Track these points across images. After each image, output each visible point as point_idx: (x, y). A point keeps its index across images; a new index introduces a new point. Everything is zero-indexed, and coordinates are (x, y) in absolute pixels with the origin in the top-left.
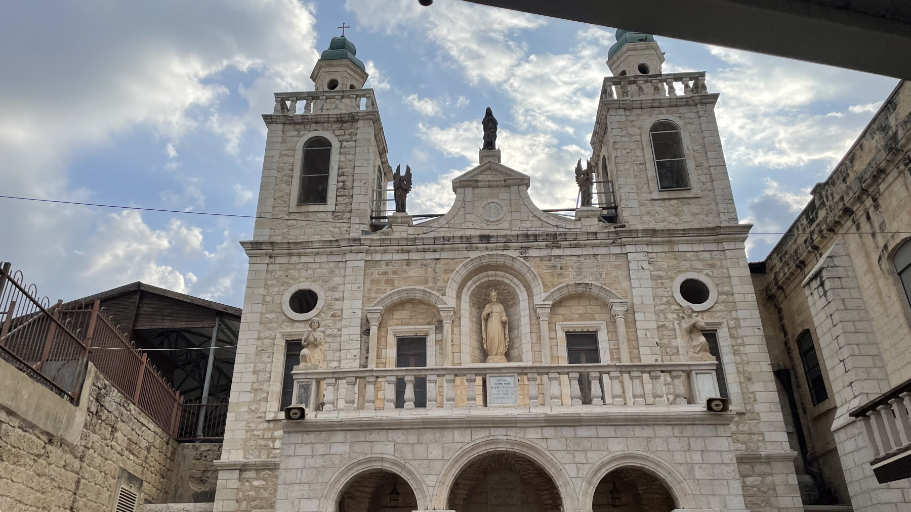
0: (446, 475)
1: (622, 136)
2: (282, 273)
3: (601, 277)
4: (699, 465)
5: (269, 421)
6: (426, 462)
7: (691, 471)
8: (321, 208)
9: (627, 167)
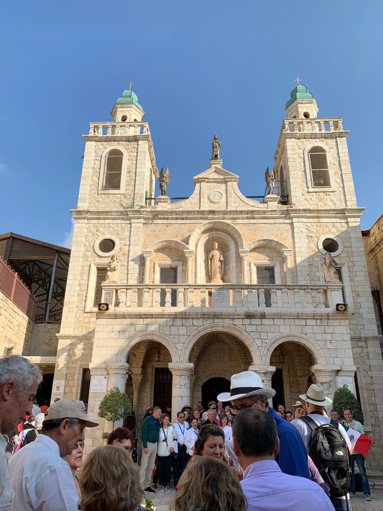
0: (188, 344)
1: (293, 154)
2: (94, 229)
3: (277, 236)
4: (330, 341)
5: (87, 313)
6: (177, 336)
7: (325, 344)
8: (117, 191)
9: (295, 172)
